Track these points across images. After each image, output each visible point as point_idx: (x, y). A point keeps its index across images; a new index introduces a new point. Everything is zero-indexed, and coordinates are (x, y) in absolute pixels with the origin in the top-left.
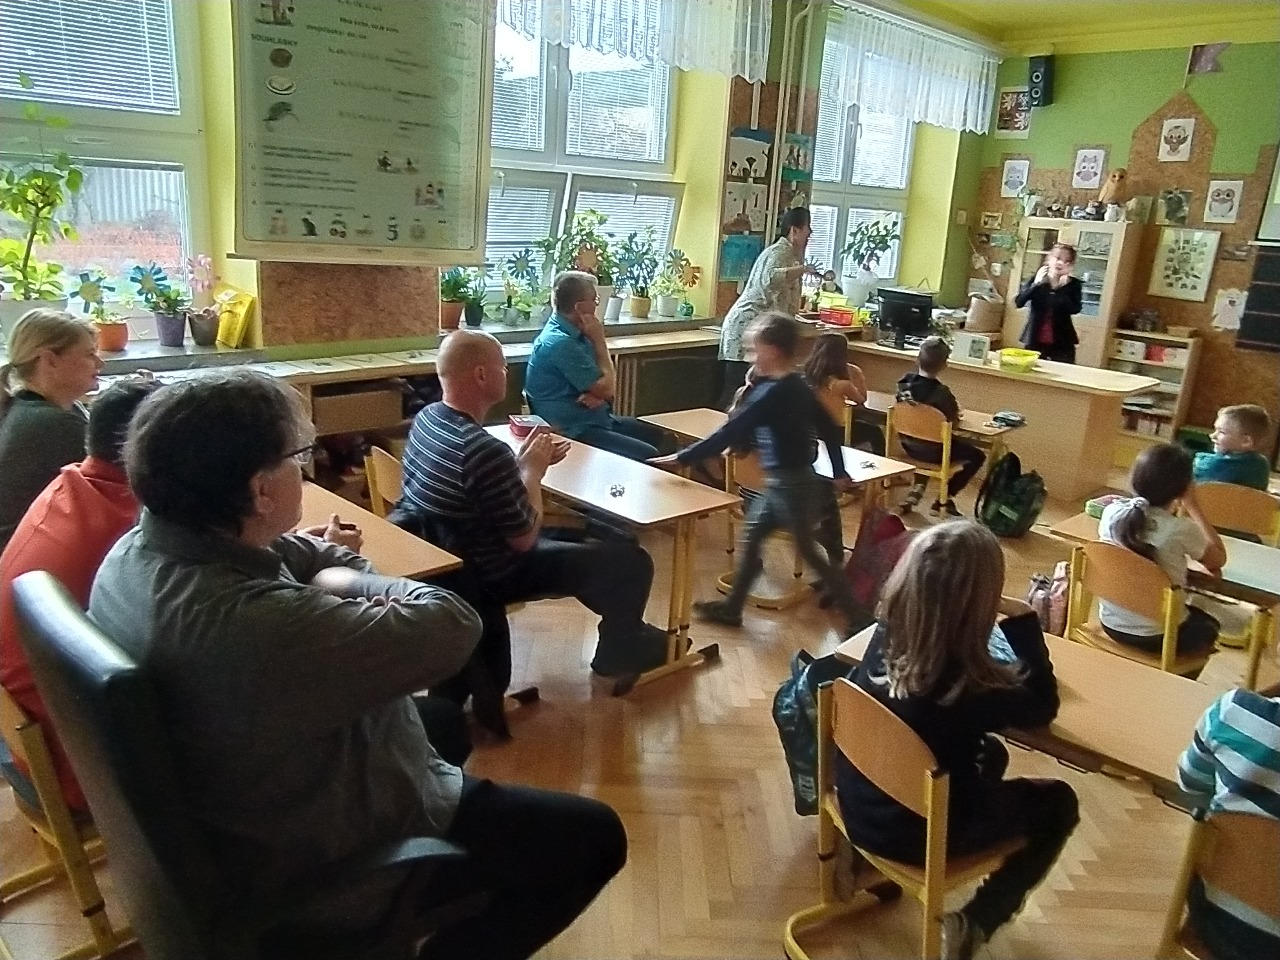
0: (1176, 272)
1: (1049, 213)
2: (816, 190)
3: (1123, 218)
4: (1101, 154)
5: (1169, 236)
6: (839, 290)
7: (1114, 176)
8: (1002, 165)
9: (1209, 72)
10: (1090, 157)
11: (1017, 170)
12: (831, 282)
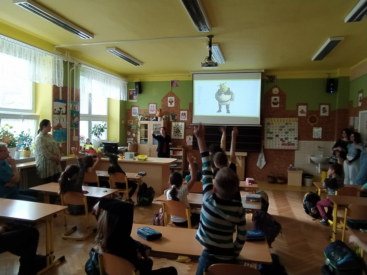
0: (177, 133)
1: (145, 120)
2: (81, 116)
3: (162, 120)
4: (155, 105)
5: (174, 124)
6: (91, 144)
7: (159, 110)
8: (132, 109)
9: (176, 87)
10: (153, 106)
11: (136, 110)
12: (89, 142)
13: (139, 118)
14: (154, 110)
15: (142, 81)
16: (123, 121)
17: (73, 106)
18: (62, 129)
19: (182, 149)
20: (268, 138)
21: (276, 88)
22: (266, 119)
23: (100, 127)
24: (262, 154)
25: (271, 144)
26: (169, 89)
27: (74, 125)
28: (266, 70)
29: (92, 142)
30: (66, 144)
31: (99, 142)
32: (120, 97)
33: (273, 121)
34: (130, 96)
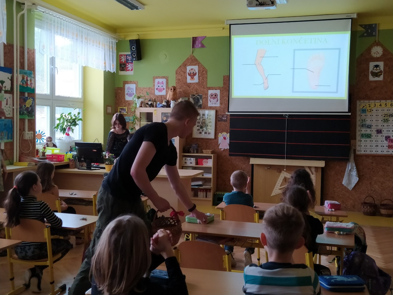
0: (201, 127)
1: (147, 105)
4: (164, 80)
6: (55, 146)
7: (171, 89)
8: (124, 86)
9: (200, 47)
11: (131, 88)
12: (51, 142)
13: (138, 102)
14: (164, 89)
15: (142, 38)
16: (110, 108)
17: (23, 78)
18: (6, 118)
19: (212, 155)
20: (362, 136)
21: (379, 47)
22: (358, 103)
23: (70, 118)
24: (351, 165)
25: (368, 146)
26: (188, 51)
27: (25, 112)
28: (359, 15)
29: (57, 142)
30: (12, 144)
31: (69, 143)
32: (104, 65)
33: (372, 106)
34: (121, 65)
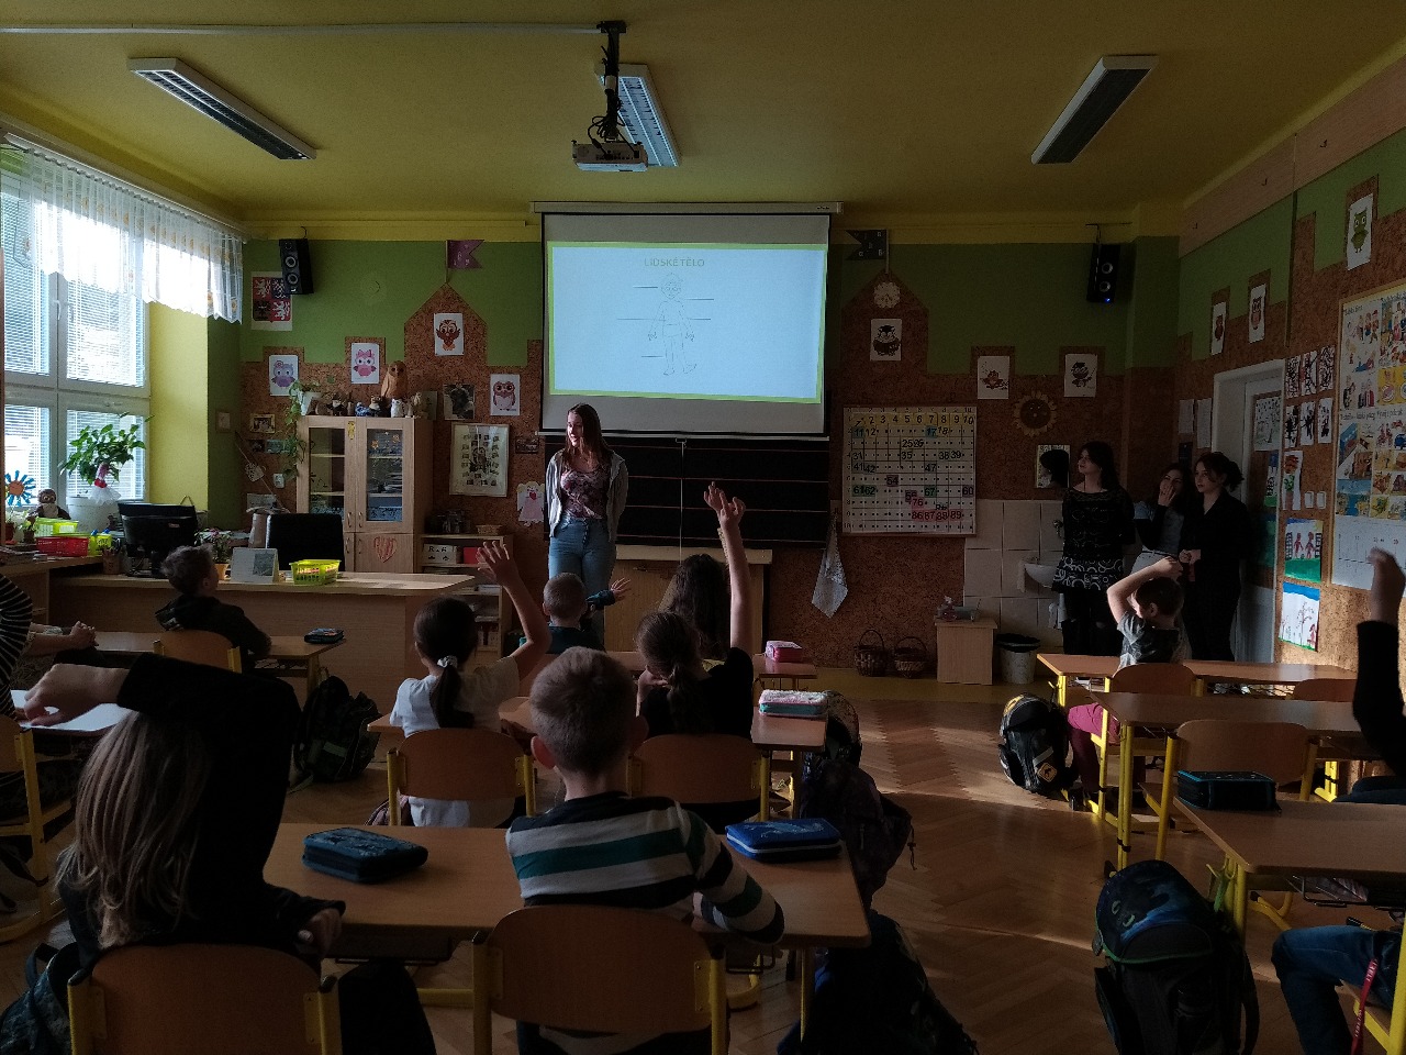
0: (473, 468)
1: (330, 411)
2: (11, 384)
3: (410, 412)
4: (375, 348)
7: (394, 370)
8: (266, 360)
9: (467, 267)
10: (365, 350)
11: (284, 364)
13: (304, 403)
14: (373, 369)
15: (313, 235)
16: (226, 416)
20: (856, 490)
21: (890, 284)
22: (847, 412)
23: (107, 440)
24: (831, 557)
25: (869, 512)
26: (436, 274)
28: (847, 206)
31: (105, 506)
32: (206, 301)
33: (878, 420)
34: (256, 304)
